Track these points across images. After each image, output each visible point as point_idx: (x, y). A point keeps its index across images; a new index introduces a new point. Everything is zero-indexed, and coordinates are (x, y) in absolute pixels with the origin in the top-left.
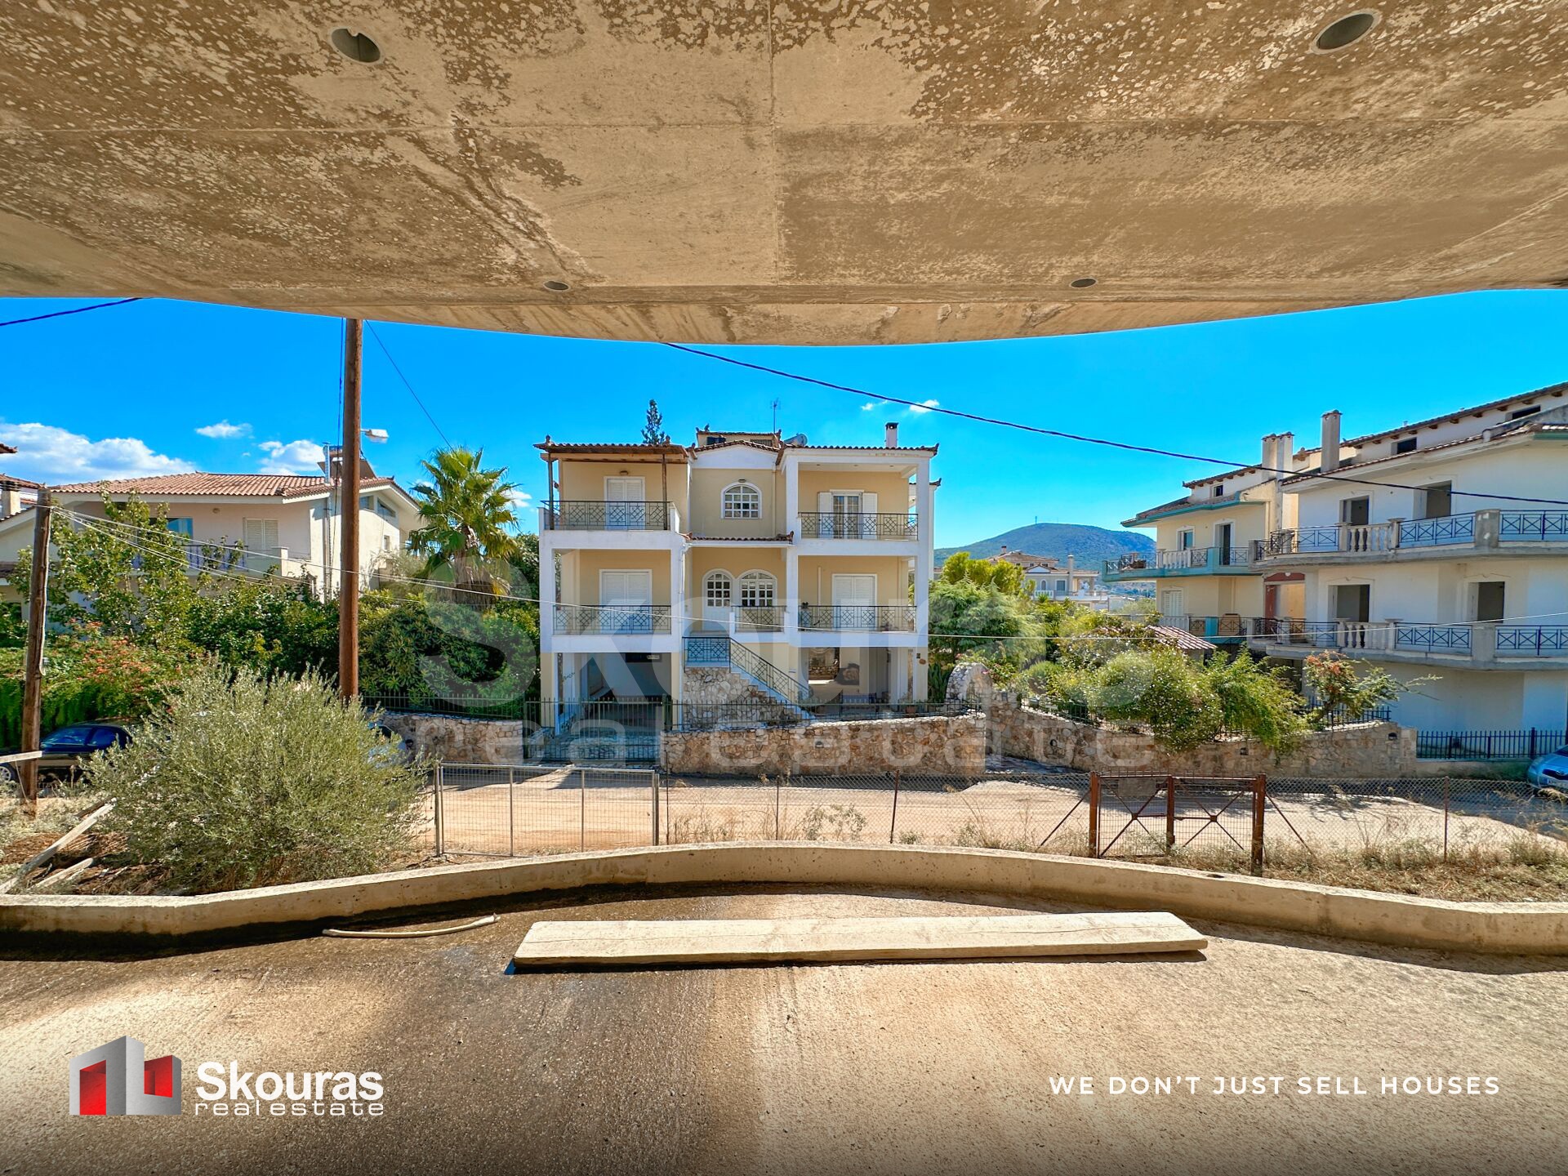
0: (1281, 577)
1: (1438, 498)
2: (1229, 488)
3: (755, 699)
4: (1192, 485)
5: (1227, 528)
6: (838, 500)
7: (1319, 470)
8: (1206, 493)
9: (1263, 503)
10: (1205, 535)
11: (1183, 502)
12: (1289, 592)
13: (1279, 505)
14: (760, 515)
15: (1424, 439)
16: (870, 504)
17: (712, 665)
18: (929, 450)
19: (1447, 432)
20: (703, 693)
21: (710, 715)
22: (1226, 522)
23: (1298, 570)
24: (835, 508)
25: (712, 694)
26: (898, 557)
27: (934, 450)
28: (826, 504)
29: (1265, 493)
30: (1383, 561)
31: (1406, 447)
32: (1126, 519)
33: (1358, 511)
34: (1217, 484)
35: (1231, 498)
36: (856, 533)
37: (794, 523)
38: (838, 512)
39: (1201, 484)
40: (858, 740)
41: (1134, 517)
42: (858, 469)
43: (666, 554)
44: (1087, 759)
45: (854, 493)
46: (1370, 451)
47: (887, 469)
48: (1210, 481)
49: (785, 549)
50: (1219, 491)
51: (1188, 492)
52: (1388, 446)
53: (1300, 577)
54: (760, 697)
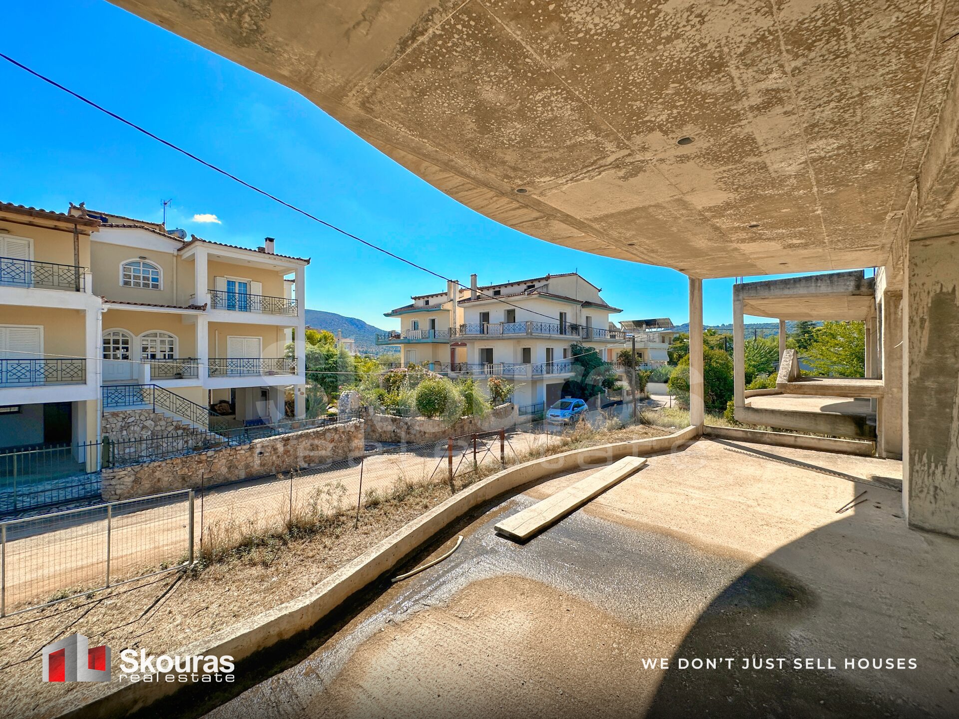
0: (457, 344)
1: (511, 315)
2: (432, 302)
3: (180, 432)
4: (415, 298)
5: (433, 321)
6: (230, 283)
7: (470, 299)
8: (421, 303)
9: (449, 311)
10: (424, 323)
11: (412, 306)
12: (459, 350)
13: (455, 312)
14: (162, 287)
15: (503, 291)
16: (256, 289)
17: (133, 408)
18: (305, 261)
19: (509, 290)
20: (125, 433)
21: (132, 450)
22: (433, 318)
23: (464, 341)
24: (228, 289)
25: (134, 432)
26: (277, 326)
27: (308, 261)
28: (221, 285)
29: (448, 306)
30: (499, 339)
31: (497, 293)
32: (386, 313)
33: (485, 317)
34: (426, 299)
35: (433, 307)
36: (245, 308)
37: (203, 297)
38: (230, 292)
39: (419, 298)
40: (288, 447)
41: (390, 312)
42: (250, 265)
43: (79, 314)
44: (412, 436)
45: (244, 280)
46: (485, 292)
47: (271, 268)
48: (423, 297)
49: (196, 317)
50: (427, 303)
51: (413, 302)
52: (490, 293)
53: (464, 345)
54: (184, 429)
